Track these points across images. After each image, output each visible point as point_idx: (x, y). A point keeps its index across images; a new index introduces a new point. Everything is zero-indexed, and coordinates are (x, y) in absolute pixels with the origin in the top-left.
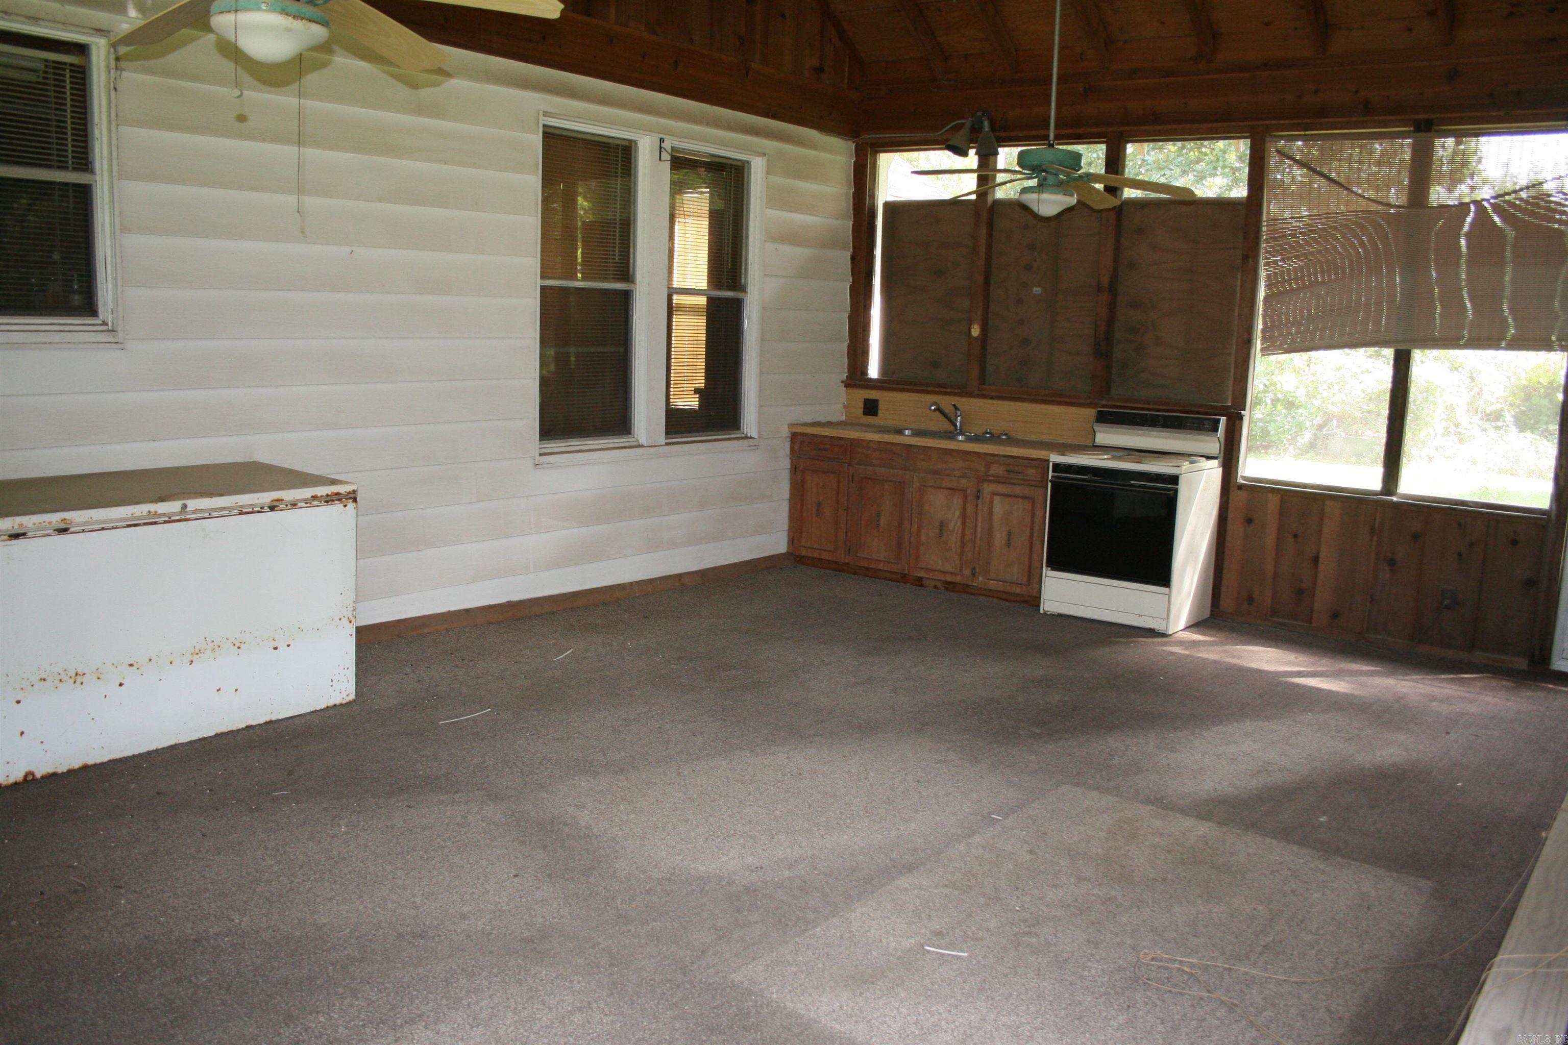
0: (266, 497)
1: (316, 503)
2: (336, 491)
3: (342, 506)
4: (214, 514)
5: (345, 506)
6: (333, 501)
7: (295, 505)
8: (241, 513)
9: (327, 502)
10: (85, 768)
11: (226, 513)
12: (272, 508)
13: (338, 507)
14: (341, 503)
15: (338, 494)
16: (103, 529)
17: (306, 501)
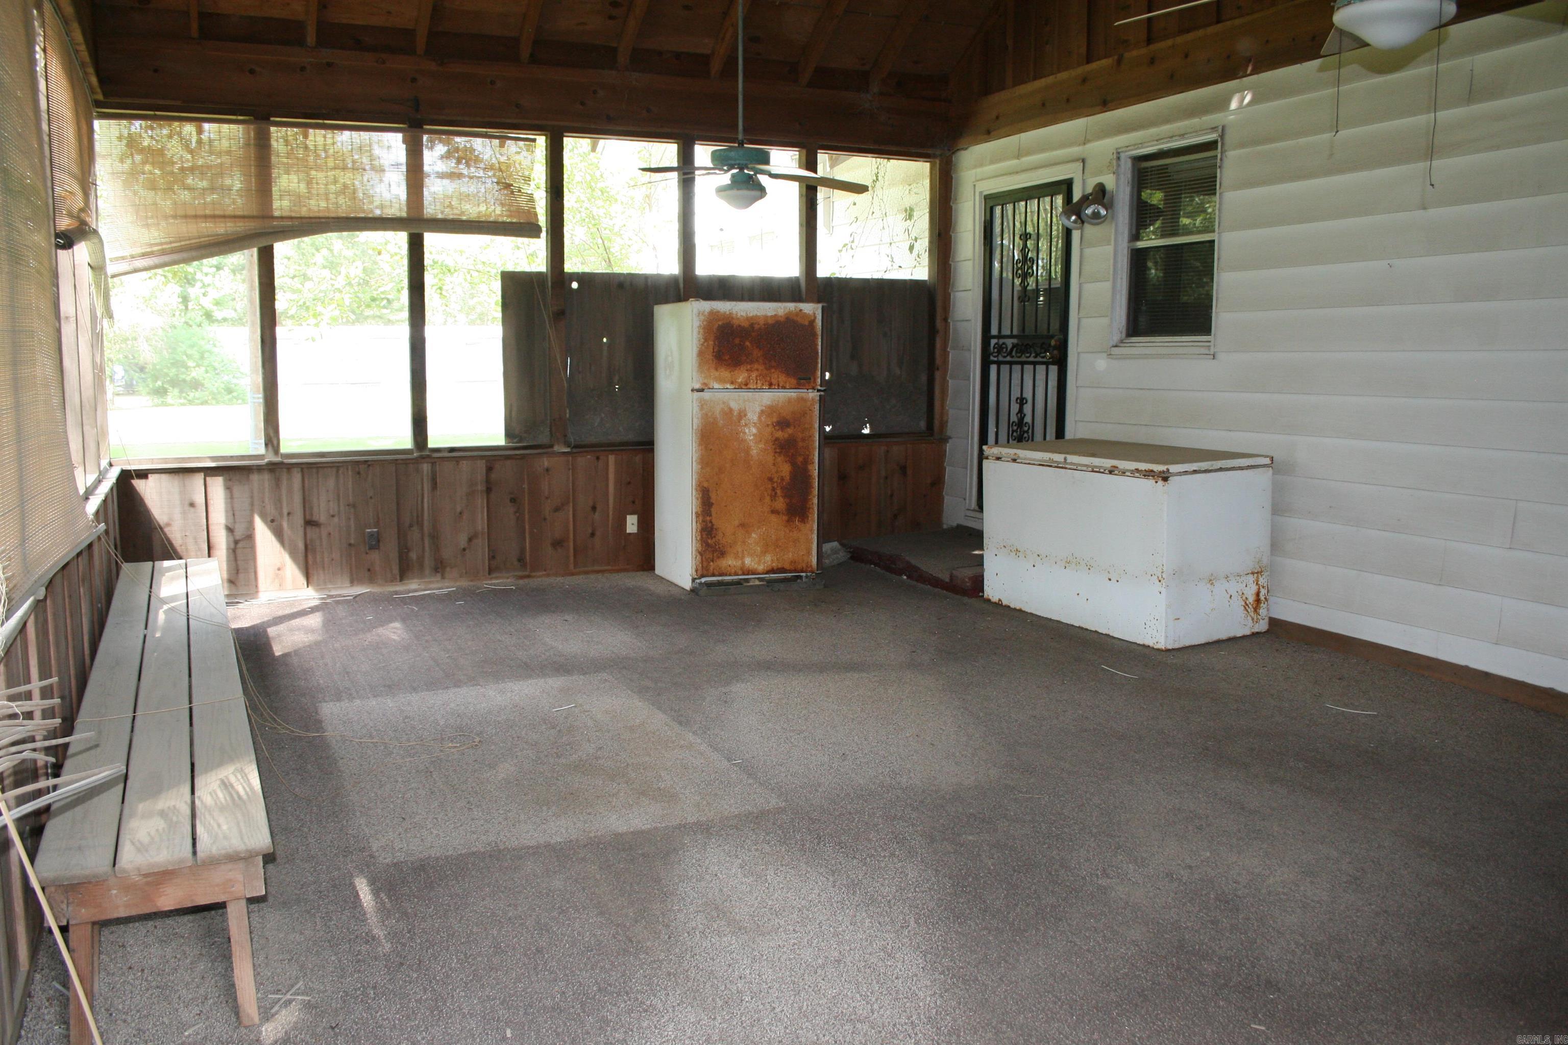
0: (1108, 463)
1: (1137, 475)
2: (1151, 468)
3: (1154, 481)
4: (1079, 468)
5: (1156, 482)
6: (1149, 476)
7: (1124, 473)
8: (1093, 471)
9: (1145, 476)
10: (1020, 611)
11: (1084, 468)
12: (1111, 472)
13: (1150, 482)
14: (1154, 479)
15: (1152, 471)
16: (1029, 464)
17: (1132, 472)
